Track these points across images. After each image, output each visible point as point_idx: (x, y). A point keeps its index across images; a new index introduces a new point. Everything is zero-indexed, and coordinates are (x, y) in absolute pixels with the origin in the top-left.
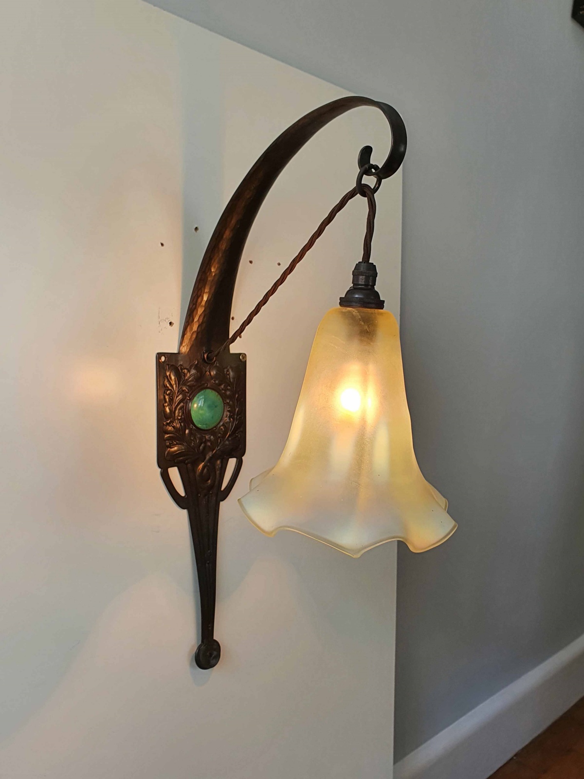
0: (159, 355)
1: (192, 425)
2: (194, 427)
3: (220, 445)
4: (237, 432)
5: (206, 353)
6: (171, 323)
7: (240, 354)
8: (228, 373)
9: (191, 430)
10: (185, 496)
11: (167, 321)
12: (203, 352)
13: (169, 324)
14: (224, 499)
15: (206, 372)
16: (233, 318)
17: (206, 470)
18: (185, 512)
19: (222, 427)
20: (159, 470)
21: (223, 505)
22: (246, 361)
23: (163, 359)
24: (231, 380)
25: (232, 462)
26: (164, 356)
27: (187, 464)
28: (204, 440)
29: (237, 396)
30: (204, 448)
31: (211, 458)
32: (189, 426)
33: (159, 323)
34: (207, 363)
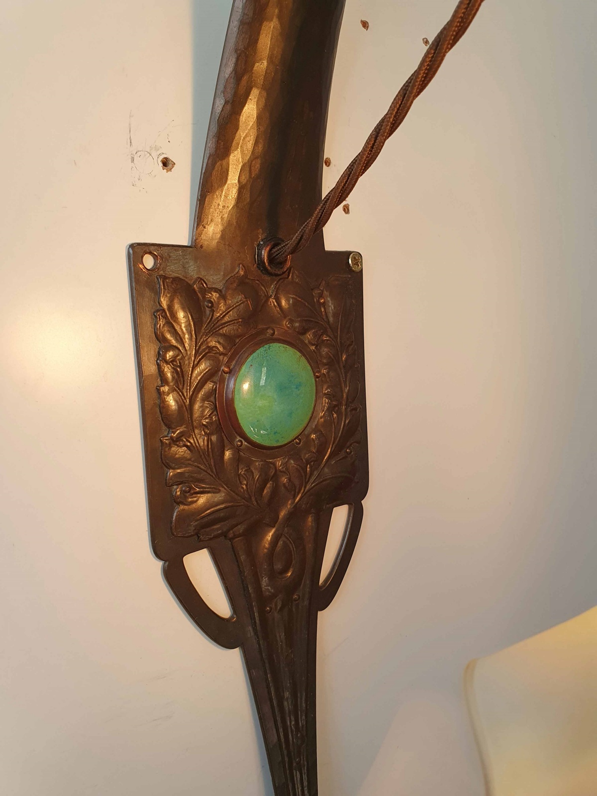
0: (137, 251)
1: (239, 438)
2: (245, 443)
3: (312, 480)
4: (348, 444)
5: (265, 244)
6: (166, 163)
7: (347, 254)
8: (322, 301)
9: (237, 450)
10: (232, 617)
11: (155, 154)
12: (259, 245)
13: (161, 164)
14: (325, 605)
15: (268, 297)
16: (328, 163)
17: (280, 543)
18: (235, 656)
19: (313, 436)
20: (158, 565)
21: (325, 618)
22: (362, 271)
23: (149, 262)
24: (331, 319)
25: (340, 516)
26: (150, 253)
27: (231, 539)
28: (272, 472)
29: (344, 357)
30: (275, 492)
31: (291, 515)
32: (231, 442)
33: (133, 160)
34: (270, 274)
